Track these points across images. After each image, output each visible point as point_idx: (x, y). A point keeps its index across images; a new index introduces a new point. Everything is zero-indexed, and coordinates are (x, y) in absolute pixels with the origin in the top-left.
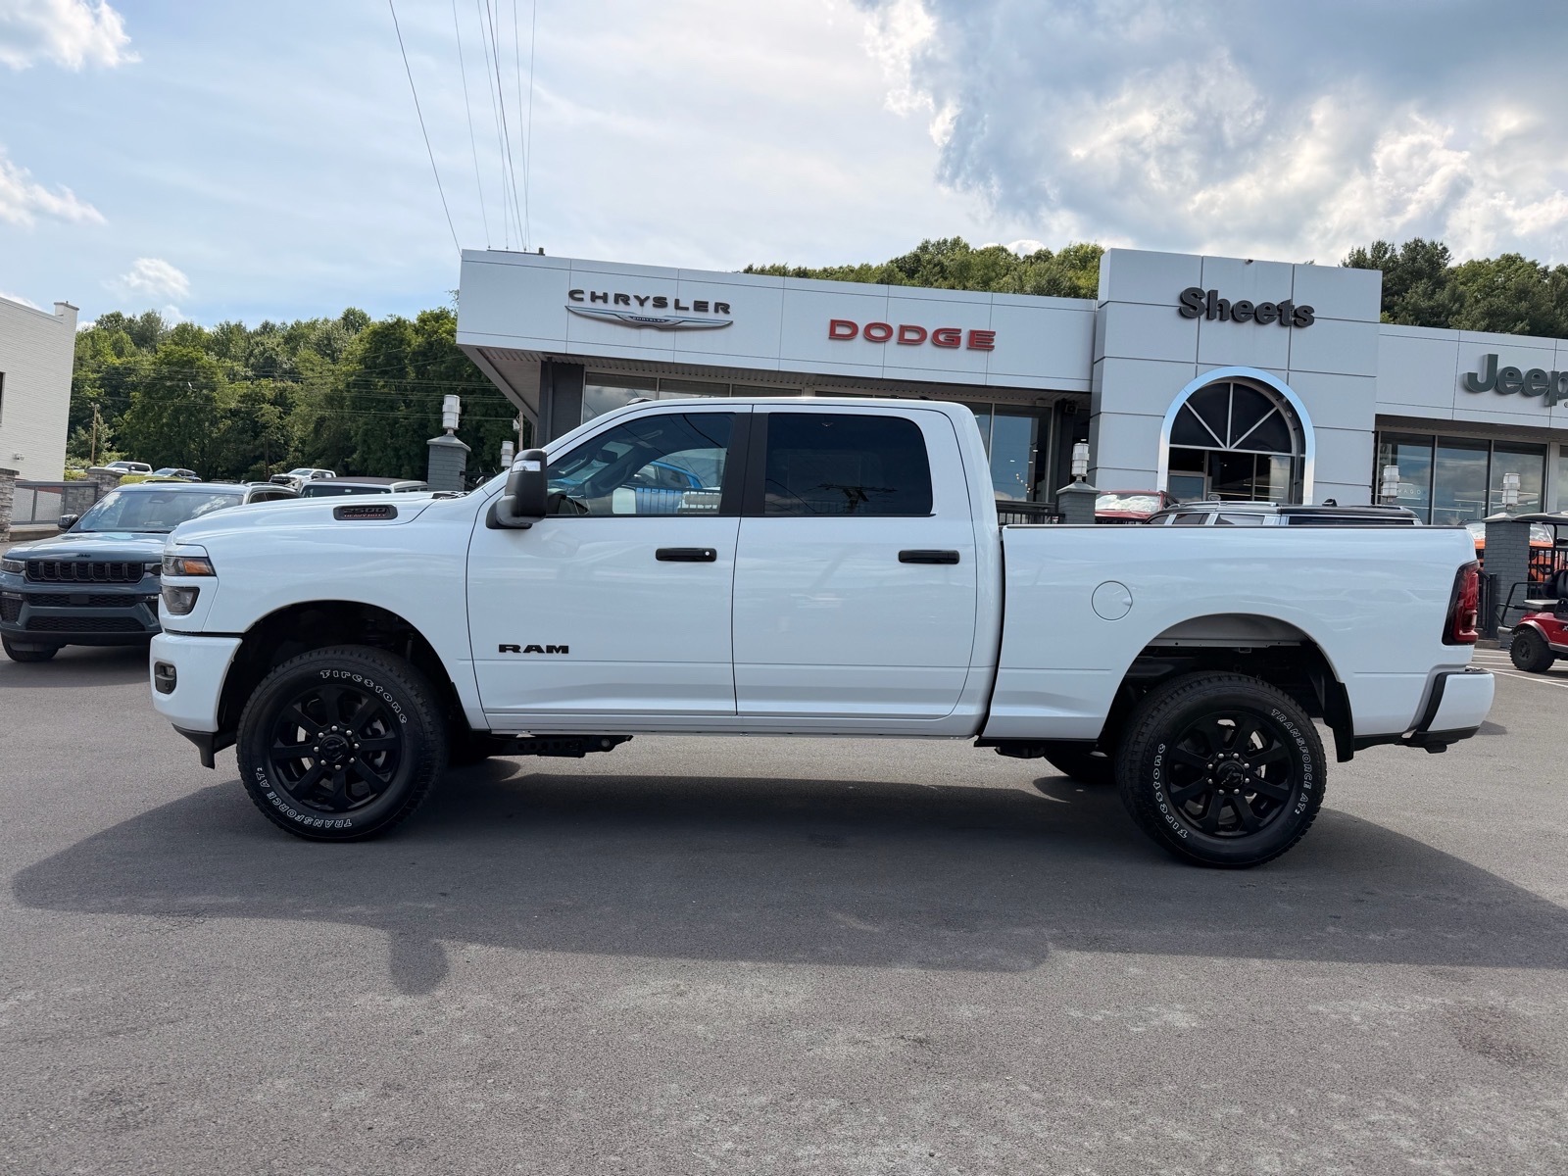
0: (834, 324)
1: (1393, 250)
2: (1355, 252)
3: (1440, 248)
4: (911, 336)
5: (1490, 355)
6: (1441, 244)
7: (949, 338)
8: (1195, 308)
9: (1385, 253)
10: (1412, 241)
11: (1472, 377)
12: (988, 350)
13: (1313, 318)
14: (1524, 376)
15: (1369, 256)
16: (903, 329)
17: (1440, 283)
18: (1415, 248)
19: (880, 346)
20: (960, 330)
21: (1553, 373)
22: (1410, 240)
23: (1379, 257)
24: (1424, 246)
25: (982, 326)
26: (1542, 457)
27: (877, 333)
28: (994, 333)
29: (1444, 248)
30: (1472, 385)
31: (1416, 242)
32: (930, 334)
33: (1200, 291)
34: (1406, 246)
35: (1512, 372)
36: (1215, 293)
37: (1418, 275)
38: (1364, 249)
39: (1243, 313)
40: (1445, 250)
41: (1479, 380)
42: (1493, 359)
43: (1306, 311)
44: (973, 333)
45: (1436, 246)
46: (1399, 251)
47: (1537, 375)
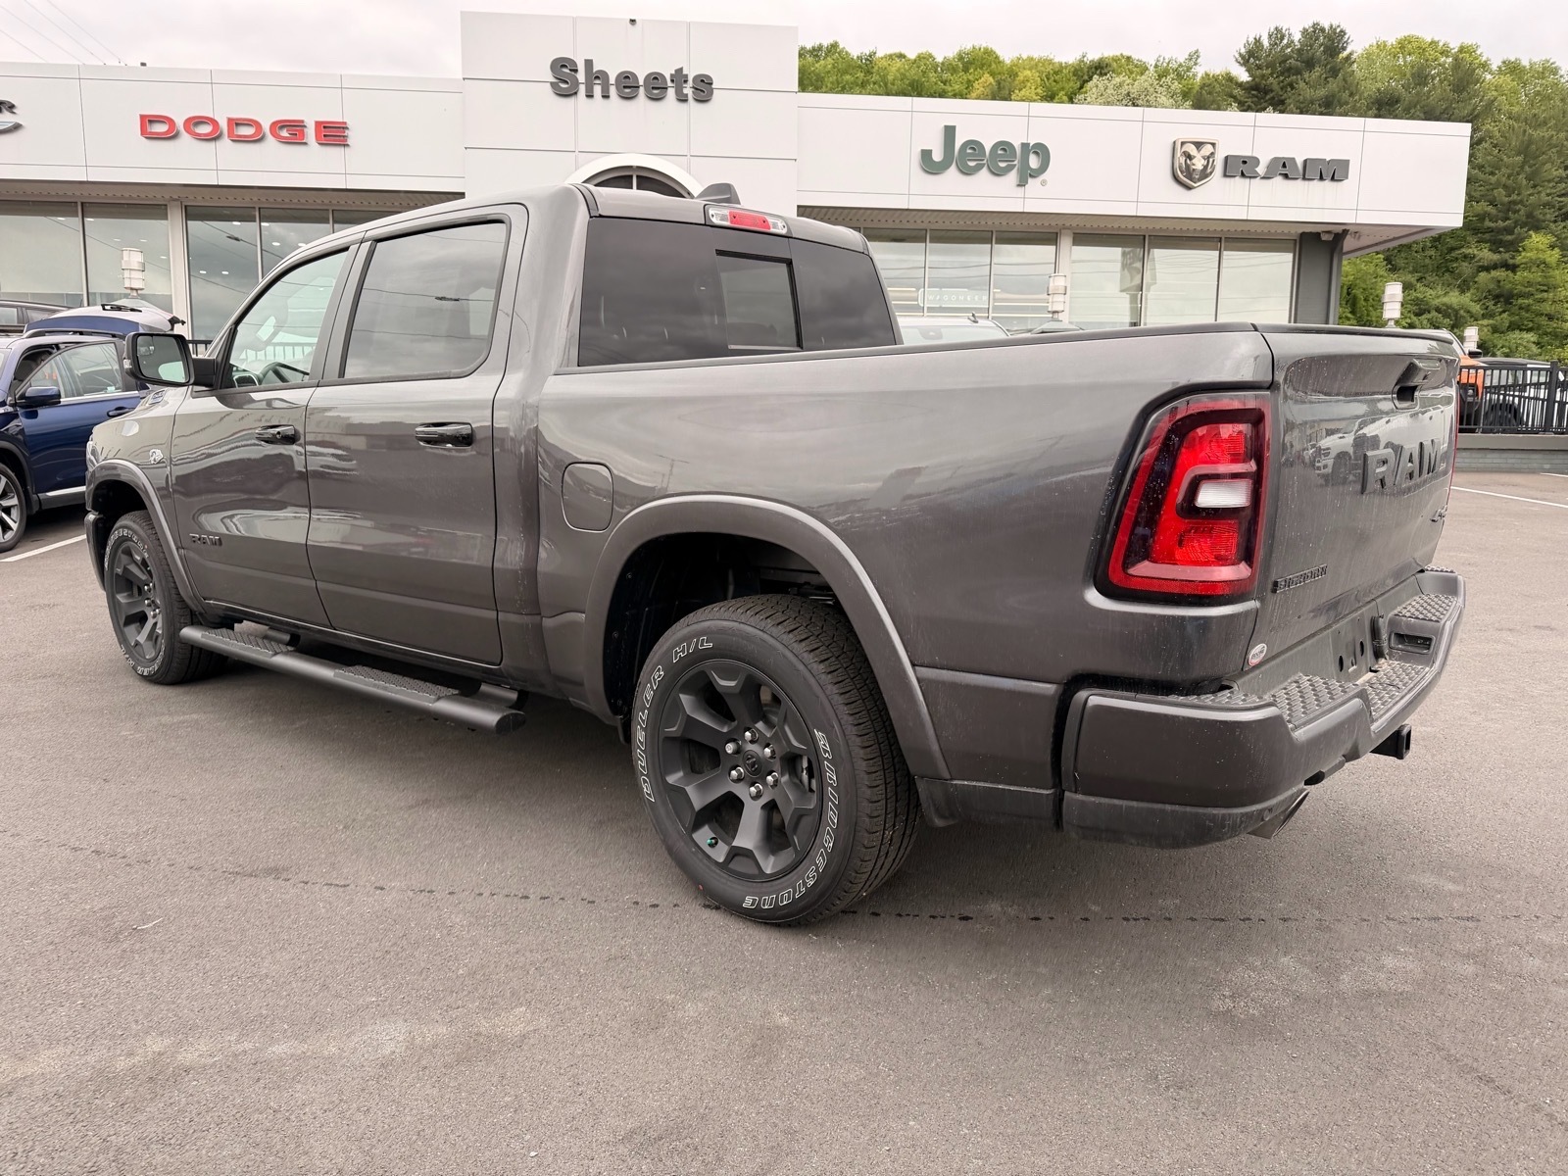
0: (147, 121)
1: (1290, 35)
2: (1251, 40)
3: (1338, 30)
4: (243, 131)
5: (946, 127)
6: (1339, 26)
7: (291, 131)
8: (566, 82)
9: (1282, 38)
10: (1311, 25)
11: (926, 155)
12: (344, 145)
13: (712, 89)
14: (988, 150)
15: (1266, 43)
16: (235, 123)
17: (1334, 72)
18: (1314, 32)
19: (212, 145)
20: (302, 121)
21: (1023, 144)
22: (1308, 24)
23: (1276, 44)
24: (1323, 30)
25: (332, 116)
26: (1054, 247)
27: (205, 129)
28: (345, 123)
29: (1341, 31)
30: (929, 165)
31: (1315, 25)
32: (266, 127)
33: (573, 63)
34: (1305, 32)
35: (974, 146)
36: (591, 61)
37: (1310, 64)
38: (1260, 37)
39: (628, 85)
40: (1343, 33)
41: (937, 156)
42: (950, 132)
43: (702, 81)
44: (318, 124)
45: (1335, 29)
46: (1297, 37)
47: (1004, 147)
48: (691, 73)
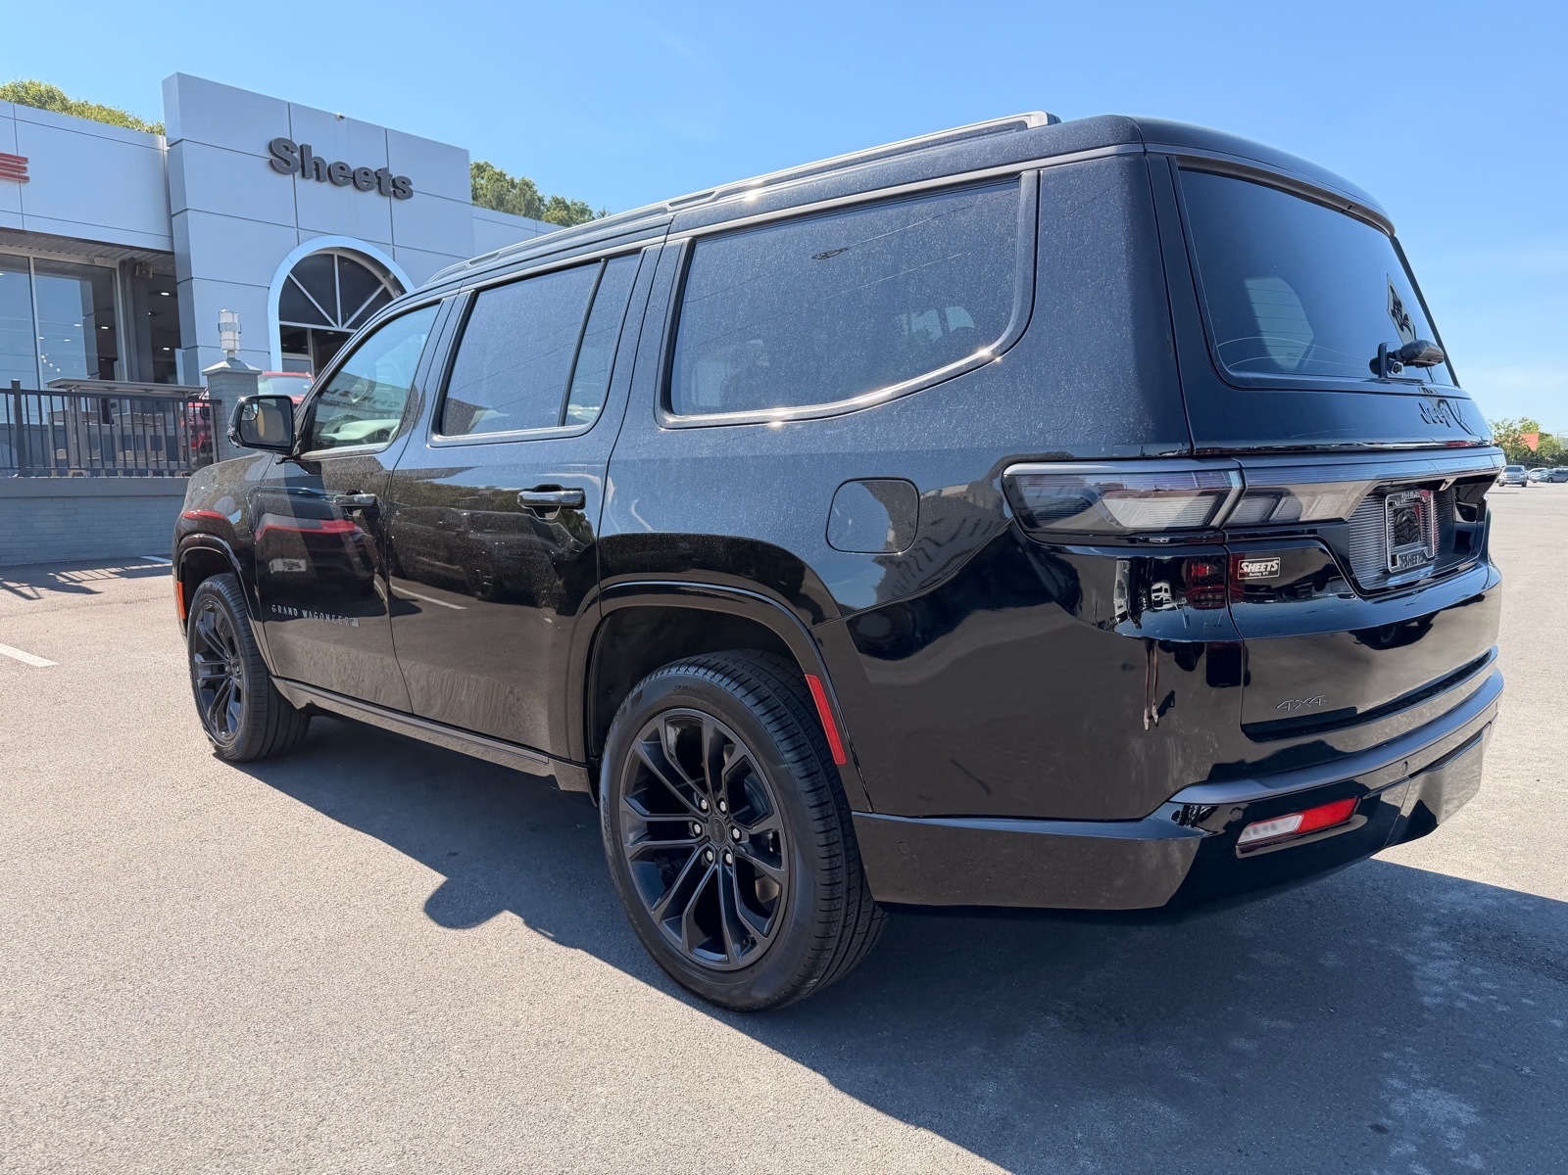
8: (287, 163)
12: (21, 182)
25: (6, 148)
28: (26, 160)
33: (291, 143)
39: (340, 175)
43: (404, 183)
48: (395, 173)
